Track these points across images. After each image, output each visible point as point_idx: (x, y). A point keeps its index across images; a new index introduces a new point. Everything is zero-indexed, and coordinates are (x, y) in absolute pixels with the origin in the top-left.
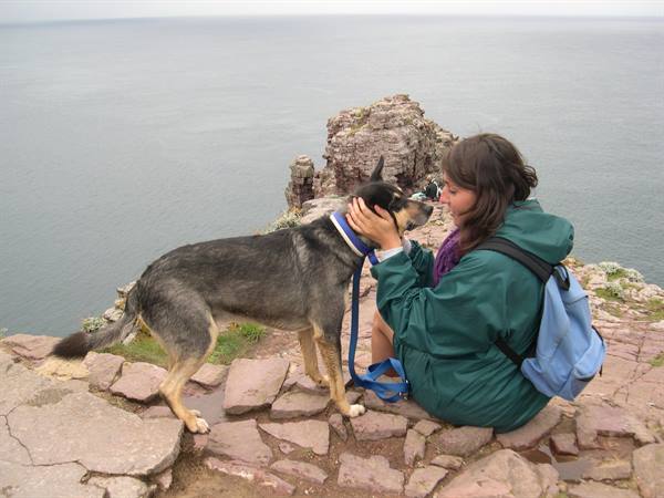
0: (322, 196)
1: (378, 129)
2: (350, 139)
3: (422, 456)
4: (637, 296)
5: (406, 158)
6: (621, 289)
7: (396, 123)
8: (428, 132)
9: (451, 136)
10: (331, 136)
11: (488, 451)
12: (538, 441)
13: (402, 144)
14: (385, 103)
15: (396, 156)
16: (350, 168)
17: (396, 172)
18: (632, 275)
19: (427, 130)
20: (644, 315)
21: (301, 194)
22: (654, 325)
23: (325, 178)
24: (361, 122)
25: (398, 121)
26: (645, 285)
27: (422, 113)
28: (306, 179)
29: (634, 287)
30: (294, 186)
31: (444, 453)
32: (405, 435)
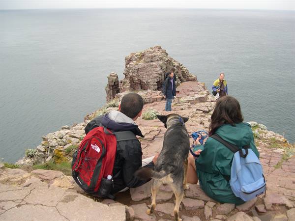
0: (124, 91)
1: (148, 62)
2: (136, 66)
3: (212, 215)
4: (265, 136)
5: (160, 74)
6: (258, 133)
7: (156, 59)
8: (170, 63)
9: (179, 64)
10: (127, 65)
11: (234, 213)
12: (251, 208)
13: (159, 68)
14: (151, 50)
15: (156, 73)
16: (136, 79)
17: (156, 81)
18: (262, 127)
19: (169, 62)
20: (269, 145)
21: (112, 89)
22: (275, 151)
23: (124, 83)
24: (140, 58)
25: (157, 58)
26: (268, 131)
27: (167, 54)
28: (115, 83)
29: (263, 132)
30: (109, 86)
31: (219, 214)
32: (204, 208)
